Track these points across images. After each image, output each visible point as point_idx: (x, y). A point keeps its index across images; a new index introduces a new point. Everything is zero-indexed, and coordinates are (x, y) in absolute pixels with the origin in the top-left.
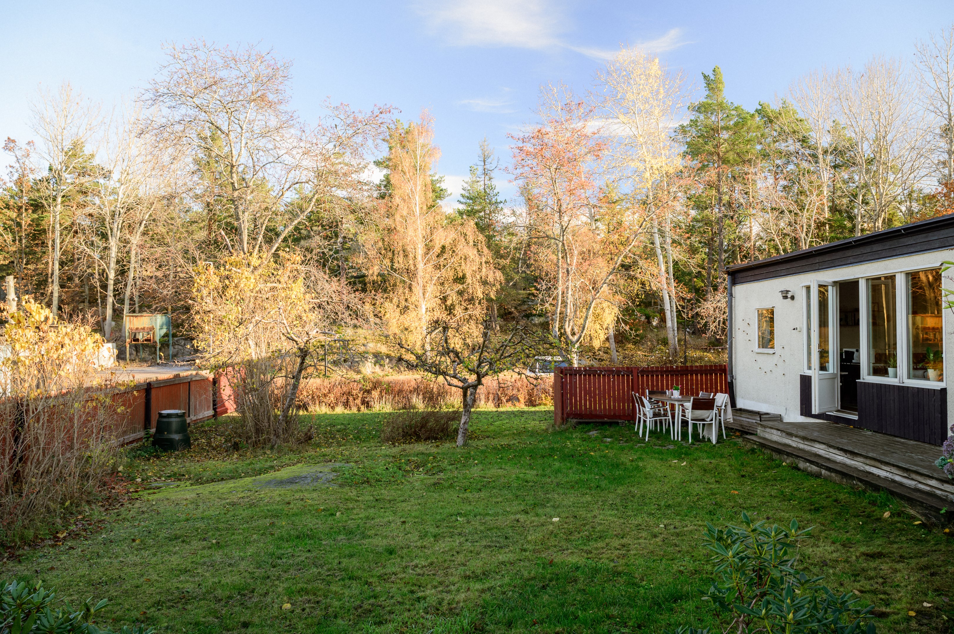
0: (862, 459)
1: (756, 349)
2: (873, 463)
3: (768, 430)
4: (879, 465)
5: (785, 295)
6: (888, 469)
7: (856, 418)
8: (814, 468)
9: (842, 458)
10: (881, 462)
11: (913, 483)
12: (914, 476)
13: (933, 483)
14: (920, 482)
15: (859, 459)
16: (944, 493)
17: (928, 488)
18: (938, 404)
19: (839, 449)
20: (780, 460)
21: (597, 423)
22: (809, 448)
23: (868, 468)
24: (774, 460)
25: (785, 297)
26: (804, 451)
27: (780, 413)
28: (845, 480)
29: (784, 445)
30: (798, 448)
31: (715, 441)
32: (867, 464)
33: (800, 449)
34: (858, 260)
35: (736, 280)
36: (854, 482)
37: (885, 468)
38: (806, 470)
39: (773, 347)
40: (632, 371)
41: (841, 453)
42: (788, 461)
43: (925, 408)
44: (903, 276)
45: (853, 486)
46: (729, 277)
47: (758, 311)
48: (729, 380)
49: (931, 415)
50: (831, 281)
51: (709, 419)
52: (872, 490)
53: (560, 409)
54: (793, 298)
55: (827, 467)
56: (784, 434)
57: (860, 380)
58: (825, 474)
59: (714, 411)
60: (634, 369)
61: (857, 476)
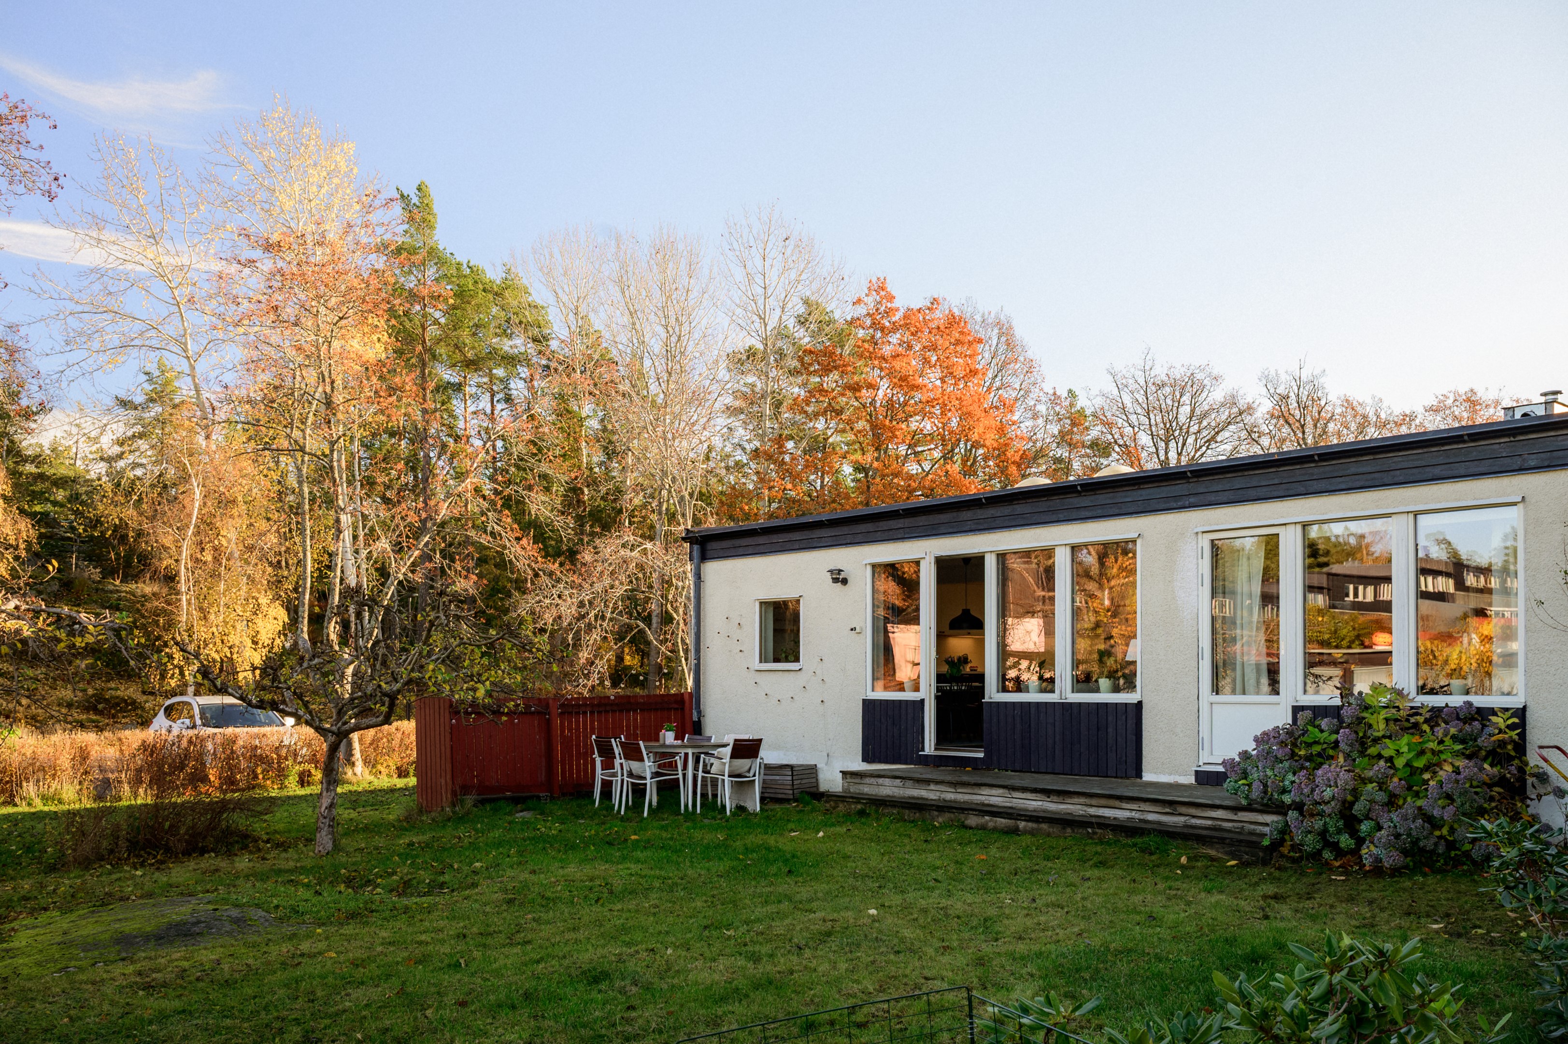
0: (1082, 800)
1: (756, 664)
2: (1103, 802)
3: (868, 780)
4: (1117, 803)
5: (839, 578)
6: (1135, 806)
7: (981, 755)
8: (1002, 822)
9: (1040, 803)
10: (1120, 798)
11: (1182, 819)
12: (1183, 810)
13: (1219, 814)
14: (1194, 817)
15: (1076, 800)
16: (1236, 825)
17: (1209, 822)
18: (1131, 723)
19: (1035, 791)
20: (924, 820)
21: (507, 799)
22: (967, 797)
23: (1092, 811)
24: (913, 822)
25: (835, 580)
26: (960, 802)
27: (813, 763)
28: (1069, 830)
29: (913, 798)
30: (945, 800)
31: (758, 809)
32: (1092, 806)
33: (950, 801)
34: (986, 526)
35: (709, 554)
36: (1090, 830)
37: (1129, 806)
38: (983, 828)
39: (797, 659)
40: (547, 706)
41: (1039, 796)
42: (940, 820)
43: (1110, 730)
44: (1068, 550)
45: (1089, 836)
46: (696, 547)
47: (761, 603)
48: (695, 718)
49: (1119, 739)
50: (927, 558)
51: (751, 774)
52: (1127, 837)
53: (449, 776)
54: (845, 582)
55: (1031, 816)
56: (909, 783)
57: (986, 699)
58: (1025, 827)
59: (758, 760)
60: (551, 701)
61: (1094, 820)
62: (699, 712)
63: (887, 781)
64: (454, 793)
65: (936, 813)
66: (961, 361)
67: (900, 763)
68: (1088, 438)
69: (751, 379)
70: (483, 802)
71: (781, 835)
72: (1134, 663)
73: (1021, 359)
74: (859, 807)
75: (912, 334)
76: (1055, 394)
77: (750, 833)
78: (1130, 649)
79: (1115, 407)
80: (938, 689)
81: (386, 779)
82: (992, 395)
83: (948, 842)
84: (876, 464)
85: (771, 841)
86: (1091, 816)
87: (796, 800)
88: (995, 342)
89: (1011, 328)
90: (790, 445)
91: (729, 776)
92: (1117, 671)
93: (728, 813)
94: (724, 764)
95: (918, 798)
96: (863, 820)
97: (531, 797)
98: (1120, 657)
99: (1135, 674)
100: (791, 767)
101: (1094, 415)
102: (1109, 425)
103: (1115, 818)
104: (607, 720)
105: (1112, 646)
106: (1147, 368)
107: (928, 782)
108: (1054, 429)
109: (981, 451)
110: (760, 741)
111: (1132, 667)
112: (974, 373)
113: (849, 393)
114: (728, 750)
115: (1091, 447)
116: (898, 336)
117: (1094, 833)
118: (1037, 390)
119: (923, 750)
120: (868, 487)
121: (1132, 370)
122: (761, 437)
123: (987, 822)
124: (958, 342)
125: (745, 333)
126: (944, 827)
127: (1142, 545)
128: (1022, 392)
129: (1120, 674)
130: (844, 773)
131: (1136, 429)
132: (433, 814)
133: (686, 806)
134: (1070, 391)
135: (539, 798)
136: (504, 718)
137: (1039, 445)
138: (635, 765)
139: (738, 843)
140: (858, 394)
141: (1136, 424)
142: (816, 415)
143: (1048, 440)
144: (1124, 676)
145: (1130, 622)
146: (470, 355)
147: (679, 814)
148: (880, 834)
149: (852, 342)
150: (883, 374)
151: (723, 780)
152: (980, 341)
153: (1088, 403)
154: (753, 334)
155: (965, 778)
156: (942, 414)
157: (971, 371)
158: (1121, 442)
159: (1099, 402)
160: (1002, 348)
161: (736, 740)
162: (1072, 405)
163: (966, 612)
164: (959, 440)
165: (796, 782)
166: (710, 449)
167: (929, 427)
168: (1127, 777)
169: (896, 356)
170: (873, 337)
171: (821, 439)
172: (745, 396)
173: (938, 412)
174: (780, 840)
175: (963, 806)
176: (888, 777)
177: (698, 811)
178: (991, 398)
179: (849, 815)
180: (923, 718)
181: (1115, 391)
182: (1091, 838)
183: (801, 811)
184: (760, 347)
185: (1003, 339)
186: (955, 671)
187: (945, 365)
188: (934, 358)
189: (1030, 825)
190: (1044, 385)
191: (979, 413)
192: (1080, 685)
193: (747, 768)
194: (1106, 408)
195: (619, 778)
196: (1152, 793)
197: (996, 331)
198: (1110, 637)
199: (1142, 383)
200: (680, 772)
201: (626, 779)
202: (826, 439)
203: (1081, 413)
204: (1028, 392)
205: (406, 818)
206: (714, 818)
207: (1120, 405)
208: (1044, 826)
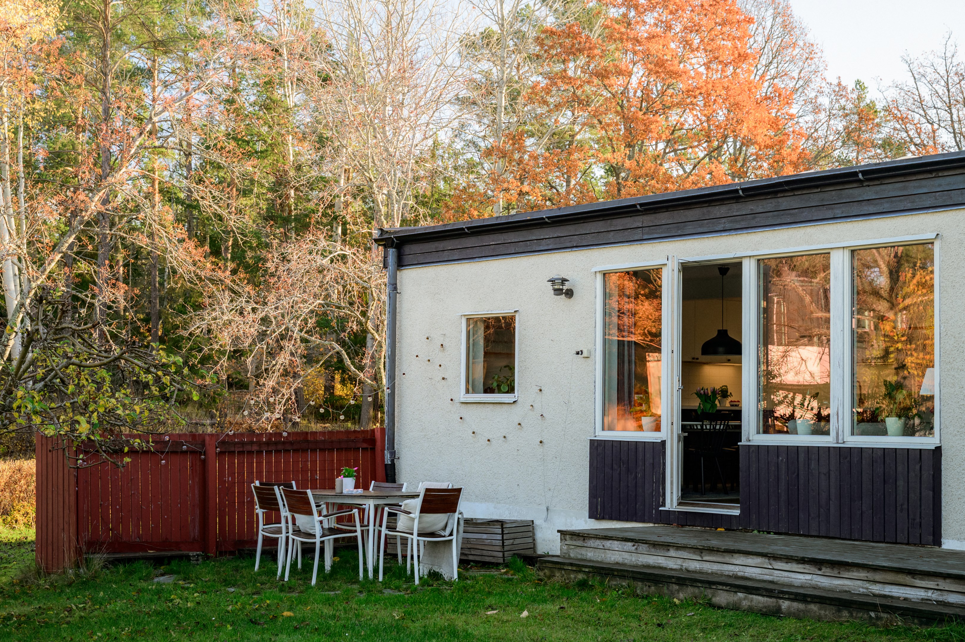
0: (863, 574)
1: (462, 396)
2: (890, 577)
3: (592, 543)
4: (908, 579)
5: (563, 289)
6: (931, 584)
7: (737, 513)
8: (759, 600)
10: (913, 573)
15: (855, 574)
18: (927, 475)
19: (802, 561)
20: (660, 596)
21: (147, 559)
22: (715, 567)
23: (876, 589)
24: (647, 597)
25: (558, 292)
26: (707, 573)
27: (529, 518)
28: (845, 613)
29: (648, 566)
30: (688, 571)
31: (456, 576)
32: (875, 582)
33: (695, 572)
34: (743, 224)
35: (407, 259)
36: (873, 614)
37: (924, 584)
38: (735, 607)
39: (511, 390)
40: (203, 444)
41: (808, 568)
42: (681, 596)
43: (901, 483)
44: (847, 254)
45: (872, 622)
46: (392, 251)
47: (468, 320)
48: (388, 461)
49: (912, 495)
50: (669, 263)
51: (447, 532)
52: (921, 624)
53: (73, 530)
54: (569, 293)
55: (797, 594)
56: (643, 548)
57: (744, 442)
58: (789, 607)
59: (456, 515)
60: (207, 438)
61: (878, 601)
62: (393, 454)
63: (616, 545)
64: (79, 552)
65: (676, 587)
66: (729, 44)
67: (636, 521)
68: (879, 136)
69: (485, 65)
70: (115, 562)
71: (475, 613)
72: (931, 398)
73: (801, 43)
74: (580, 576)
75: (671, 13)
76: (839, 84)
77: (434, 611)
78: (926, 381)
79: (911, 101)
80: (684, 428)
81: (23, 528)
82: (766, 84)
83: (689, 626)
84: (627, 163)
85: (460, 622)
86: (875, 595)
87: (506, 566)
88: (769, 25)
89: (788, 7)
90: (529, 142)
91: (419, 535)
92: (909, 409)
93: (417, 582)
94: (413, 519)
95: (654, 567)
96: (584, 594)
97: (180, 558)
98: (914, 389)
99: (932, 412)
100: (501, 523)
101: (887, 109)
102: (903, 120)
103: (905, 599)
104: (278, 462)
105: (905, 378)
106: (949, 55)
107: (667, 546)
108: (839, 125)
109: (752, 150)
110: (459, 490)
111: (929, 404)
112: (743, 57)
113: (596, 81)
114: (417, 503)
115: (882, 146)
116: (656, 15)
117: (878, 618)
118: (818, 79)
119: (664, 505)
120: (619, 190)
121: (931, 57)
122: (496, 134)
123: (740, 600)
124: (723, 23)
125: (477, 11)
126: (685, 604)
127: (941, 249)
128: (801, 82)
129: (915, 411)
130: (563, 533)
131: (936, 126)
132: (53, 577)
133: (366, 570)
134: (858, 82)
135: (188, 558)
136: (127, 460)
137: (821, 143)
138: (302, 520)
139: (417, 624)
140: (606, 82)
141: (936, 120)
142: (558, 107)
143: (831, 138)
144: (919, 415)
145: (929, 349)
146: (159, 35)
147: (357, 582)
148: (602, 615)
149: (601, 21)
150: (636, 58)
151: (412, 539)
152: (750, 21)
153: (879, 96)
154: (488, 13)
155: (714, 543)
156: (705, 105)
157: (739, 55)
158: (917, 141)
159: (892, 94)
160: (777, 31)
161: (427, 490)
162: (860, 98)
163: (723, 333)
164: (726, 137)
165: (507, 543)
166: (436, 145)
167: (690, 120)
168: (921, 544)
169: (651, 37)
170: (625, 15)
171: (567, 136)
172: (478, 87)
173: (701, 103)
174: (473, 621)
175: (711, 579)
176: (617, 539)
177: (381, 578)
178: (765, 89)
179: (566, 586)
180: (664, 464)
181: (911, 82)
182: (874, 625)
183: (509, 580)
184: (496, 28)
185: (779, 20)
186: (708, 406)
187: (709, 48)
188: (697, 41)
189: (796, 605)
190: (827, 74)
191: (749, 105)
192: (864, 426)
193: (442, 524)
194: (901, 101)
195: (283, 535)
196: (953, 567)
197: (771, 11)
198: (902, 367)
199: (943, 72)
200: (358, 528)
201: (291, 537)
202: (573, 136)
203: (871, 106)
204: (808, 82)
205: (21, 581)
206: (398, 588)
207: (917, 98)
208: (813, 607)
